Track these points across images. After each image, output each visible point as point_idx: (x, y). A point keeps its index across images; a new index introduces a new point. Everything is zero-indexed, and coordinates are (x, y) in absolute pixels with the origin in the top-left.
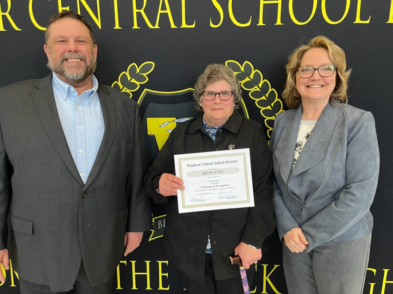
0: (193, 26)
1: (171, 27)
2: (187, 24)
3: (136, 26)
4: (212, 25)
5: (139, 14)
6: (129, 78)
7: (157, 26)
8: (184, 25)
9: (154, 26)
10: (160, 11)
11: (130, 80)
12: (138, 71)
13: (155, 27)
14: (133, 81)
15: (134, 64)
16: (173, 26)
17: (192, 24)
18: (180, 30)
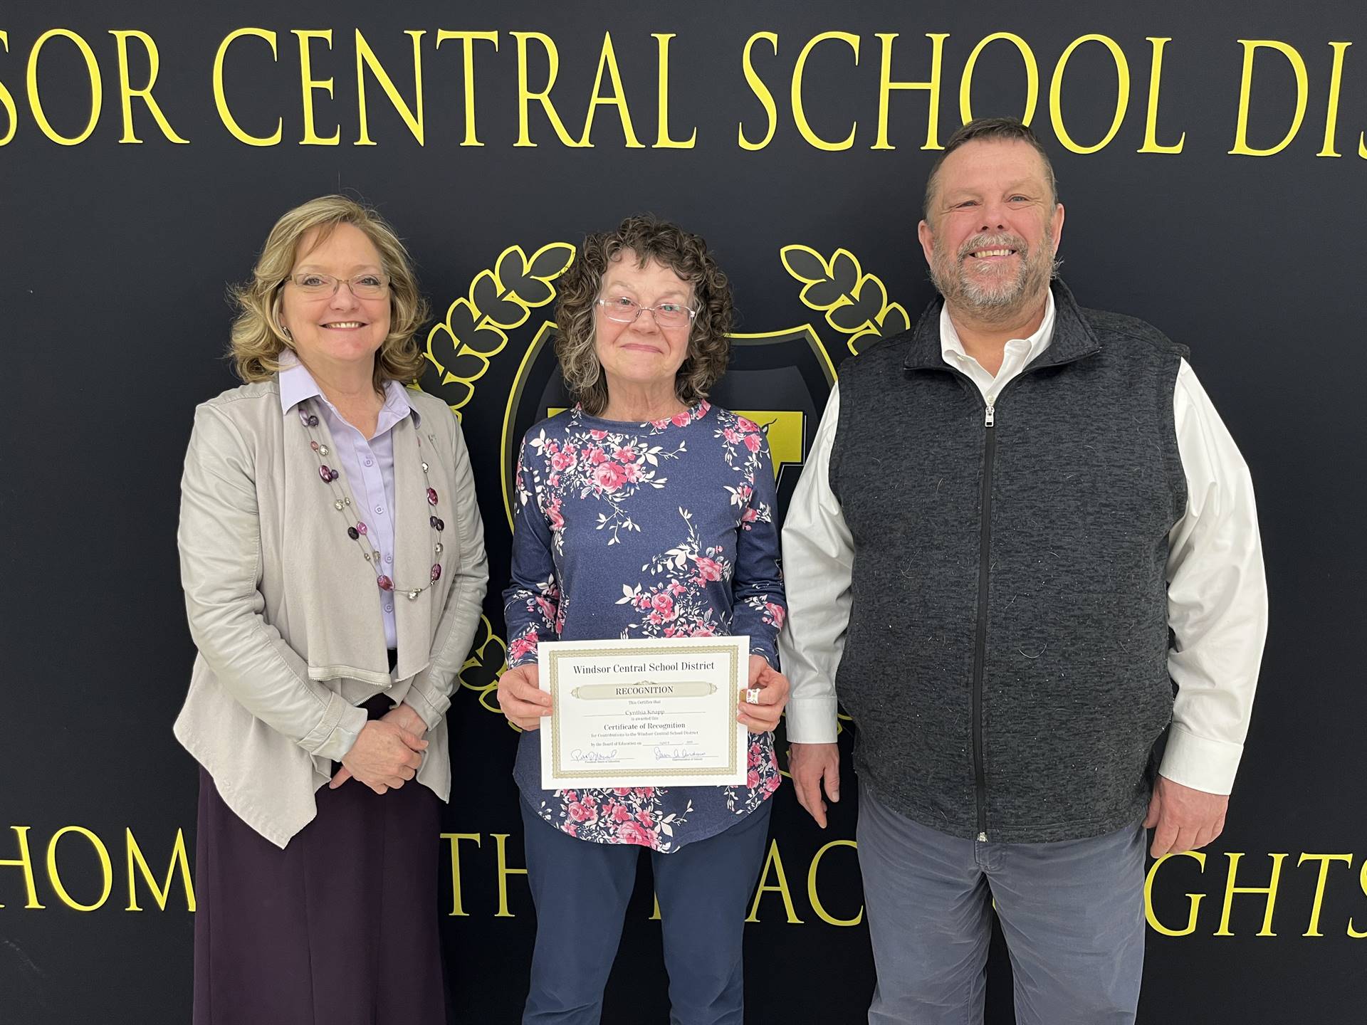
0: (690, 144)
1: (627, 146)
2: (672, 137)
3: (524, 140)
4: (743, 143)
5: (535, 106)
6: (500, 289)
7: (585, 142)
8: (664, 141)
9: (578, 141)
10: (595, 100)
11: (504, 295)
12: (527, 268)
13: (581, 145)
14: (513, 297)
15: (516, 248)
16: (632, 142)
17: (688, 139)
18: (650, 154)
